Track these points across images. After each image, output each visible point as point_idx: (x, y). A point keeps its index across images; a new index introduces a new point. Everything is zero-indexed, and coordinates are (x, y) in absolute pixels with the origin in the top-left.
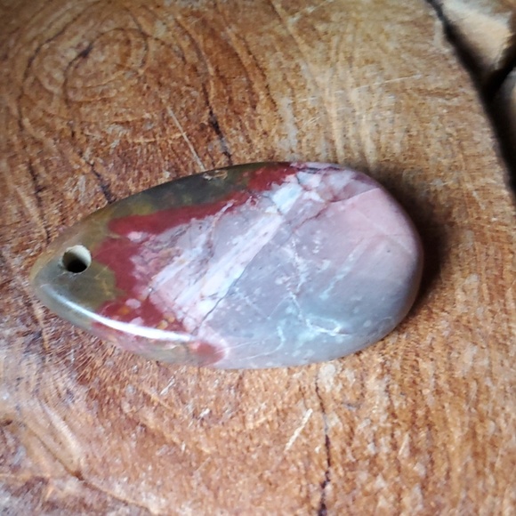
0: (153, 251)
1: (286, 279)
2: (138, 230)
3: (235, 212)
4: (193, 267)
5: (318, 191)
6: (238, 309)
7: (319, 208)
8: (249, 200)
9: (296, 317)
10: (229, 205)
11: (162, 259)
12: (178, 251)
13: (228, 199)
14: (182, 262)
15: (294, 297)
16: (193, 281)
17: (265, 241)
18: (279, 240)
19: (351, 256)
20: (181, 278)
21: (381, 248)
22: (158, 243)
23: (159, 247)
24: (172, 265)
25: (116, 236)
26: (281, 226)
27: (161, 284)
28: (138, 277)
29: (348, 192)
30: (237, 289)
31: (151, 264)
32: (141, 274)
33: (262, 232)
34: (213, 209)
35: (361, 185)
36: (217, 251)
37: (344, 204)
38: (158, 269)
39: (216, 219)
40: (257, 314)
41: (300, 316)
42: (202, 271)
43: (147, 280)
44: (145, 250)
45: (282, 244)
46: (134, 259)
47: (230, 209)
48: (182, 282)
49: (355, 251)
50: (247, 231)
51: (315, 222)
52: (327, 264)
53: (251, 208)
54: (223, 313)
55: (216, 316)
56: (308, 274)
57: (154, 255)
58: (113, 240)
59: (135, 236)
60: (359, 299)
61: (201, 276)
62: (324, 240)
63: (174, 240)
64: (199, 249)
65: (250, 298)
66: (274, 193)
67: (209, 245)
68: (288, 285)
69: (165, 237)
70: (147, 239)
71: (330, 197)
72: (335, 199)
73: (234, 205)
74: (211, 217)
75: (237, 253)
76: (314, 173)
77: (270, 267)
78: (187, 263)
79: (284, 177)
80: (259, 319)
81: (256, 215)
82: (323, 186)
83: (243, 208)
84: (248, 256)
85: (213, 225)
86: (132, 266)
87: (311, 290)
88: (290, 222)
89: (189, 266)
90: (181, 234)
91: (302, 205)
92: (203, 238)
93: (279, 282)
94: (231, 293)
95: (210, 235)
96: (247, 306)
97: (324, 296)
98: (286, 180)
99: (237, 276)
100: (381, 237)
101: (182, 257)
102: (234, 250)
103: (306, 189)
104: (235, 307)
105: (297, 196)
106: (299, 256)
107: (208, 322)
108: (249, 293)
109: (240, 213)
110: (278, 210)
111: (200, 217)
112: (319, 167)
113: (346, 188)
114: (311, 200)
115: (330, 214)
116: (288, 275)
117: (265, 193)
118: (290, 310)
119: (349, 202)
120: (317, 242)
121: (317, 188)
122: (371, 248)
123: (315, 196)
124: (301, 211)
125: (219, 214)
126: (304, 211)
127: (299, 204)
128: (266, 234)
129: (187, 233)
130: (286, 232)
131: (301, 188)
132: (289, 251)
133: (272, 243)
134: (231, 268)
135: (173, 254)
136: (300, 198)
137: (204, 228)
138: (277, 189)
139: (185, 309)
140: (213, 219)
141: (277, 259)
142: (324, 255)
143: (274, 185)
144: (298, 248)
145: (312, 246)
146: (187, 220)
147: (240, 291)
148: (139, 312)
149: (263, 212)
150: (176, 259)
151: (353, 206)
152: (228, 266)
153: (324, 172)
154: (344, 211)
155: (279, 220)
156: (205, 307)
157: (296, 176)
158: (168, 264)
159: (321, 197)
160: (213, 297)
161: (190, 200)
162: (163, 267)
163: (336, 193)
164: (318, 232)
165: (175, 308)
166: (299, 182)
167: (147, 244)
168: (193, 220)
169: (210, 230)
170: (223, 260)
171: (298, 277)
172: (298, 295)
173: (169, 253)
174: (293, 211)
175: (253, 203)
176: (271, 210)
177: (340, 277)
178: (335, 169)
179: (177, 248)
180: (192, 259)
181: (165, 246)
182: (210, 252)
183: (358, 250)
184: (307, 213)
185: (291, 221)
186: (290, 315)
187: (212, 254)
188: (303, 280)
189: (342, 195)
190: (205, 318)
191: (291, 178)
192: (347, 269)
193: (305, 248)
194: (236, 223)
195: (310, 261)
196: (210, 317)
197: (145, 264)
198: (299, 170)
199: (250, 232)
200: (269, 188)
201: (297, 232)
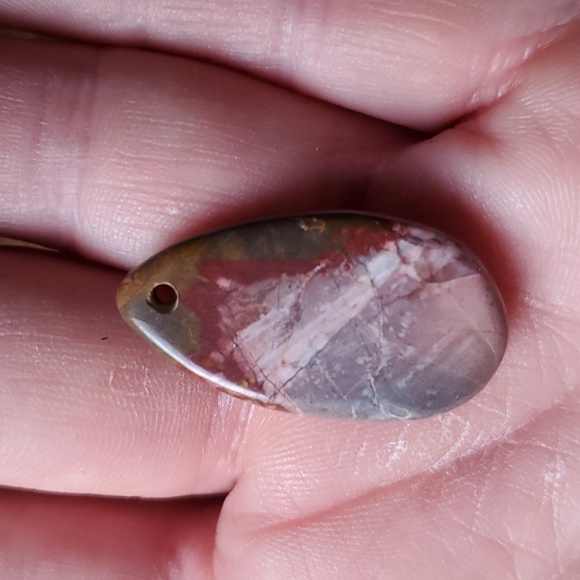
0: (241, 304)
1: (367, 359)
2: (227, 276)
3: (327, 275)
4: (278, 329)
5: (416, 267)
6: (316, 383)
7: (413, 287)
8: (343, 264)
9: (371, 401)
10: (323, 265)
11: (249, 314)
12: (265, 309)
13: (322, 257)
14: (267, 322)
15: (372, 380)
16: (276, 344)
17: (354, 313)
18: (368, 315)
19: (436, 346)
20: (266, 339)
21: (467, 343)
22: (245, 295)
23: (247, 300)
24: (258, 323)
25: (204, 280)
26: (372, 300)
27: (245, 341)
28: (223, 329)
29: (448, 273)
30: (318, 361)
31: (237, 317)
32: (226, 326)
33: (352, 304)
34: (306, 267)
35: (462, 269)
36: (304, 316)
37: (440, 287)
38: (244, 325)
39: (307, 279)
40: (334, 390)
41: (375, 401)
42: (287, 335)
43: (232, 335)
44: (233, 301)
45: (369, 321)
46: (222, 310)
47: (322, 271)
48: (265, 344)
49: (440, 341)
50: (336, 299)
51: (406, 302)
52: (410, 351)
53: (344, 274)
54: (302, 384)
55: (294, 385)
56: (390, 358)
57: (241, 308)
58: (202, 284)
59: (224, 283)
60: (434, 393)
61: (285, 340)
62: (412, 324)
63: (262, 296)
64: (286, 310)
65: (330, 374)
66: (370, 260)
67: (296, 307)
68: (370, 365)
69: (253, 290)
70: (236, 289)
71: (427, 275)
72: (432, 279)
73: (327, 266)
74: (302, 276)
75: (324, 321)
76: (416, 244)
77: (353, 344)
78: (273, 323)
79: (384, 243)
80: (335, 396)
81: (348, 282)
82: (423, 261)
83: (336, 273)
84: (334, 327)
85: (303, 285)
86: (218, 317)
87: (390, 376)
88: (381, 298)
89: (274, 328)
90: (270, 290)
91: (396, 280)
92: (291, 298)
93: (360, 361)
94: (311, 364)
95: (299, 296)
96: (326, 381)
97: (401, 384)
98: (386, 247)
99: (320, 347)
100: (470, 332)
101: (269, 315)
102: (320, 318)
103: (404, 261)
104: (315, 380)
105: (393, 268)
106: (384, 336)
107: (287, 390)
108: (330, 367)
109: (332, 277)
110: (372, 281)
111: (291, 273)
112: (422, 238)
113: (445, 268)
114: (407, 275)
115: (423, 295)
116: (370, 355)
117: (362, 259)
118: (366, 392)
119: (446, 285)
120: (404, 325)
121: (415, 263)
122: (458, 341)
123: (412, 272)
124: (394, 286)
125: (311, 274)
126: (398, 287)
127: (393, 278)
128: (355, 306)
129: (276, 290)
130: (375, 308)
131: (399, 260)
132: (375, 330)
133: (360, 317)
134: (315, 337)
135: (261, 310)
136: (397, 271)
137: (294, 287)
138: (374, 256)
139: (266, 373)
140: (305, 279)
141: (362, 336)
142: (408, 341)
143: (372, 250)
144: (385, 327)
145: (399, 328)
146: (277, 274)
147: (321, 364)
148: (222, 368)
149: (356, 280)
150: (262, 316)
151: (449, 290)
152: (312, 336)
153: (426, 245)
154: (438, 295)
155: (370, 293)
156: (285, 374)
157: (396, 244)
158: (254, 321)
159: (419, 274)
160: (294, 365)
161: (283, 251)
162: (249, 323)
163: (434, 272)
164: (408, 314)
165: (256, 369)
166: (399, 252)
167: (235, 294)
168: (284, 276)
169: (300, 290)
170: (309, 327)
171: (379, 359)
172: (376, 378)
173: (256, 309)
174: (386, 286)
175: (347, 267)
176: (364, 279)
177: (420, 367)
178: (440, 242)
179: (265, 304)
180: (278, 320)
181: (252, 300)
182: (297, 317)
183: (444, 342)
184: (400, 290)
185: (383, 297)
186: (366, 397)
187: (298, 318)
188: (384, 363)
189: (440, 276)
190: (284, 385)
191: (391, 245)
192: (429, 360)
193: (391, 329)
194: (326, 288)
195: (395, 345)
196: (289, 385)
197: (232, 316)
198: (401, 237)
199: (340, 300)
200: (366, 254)
201: (387, 310)
